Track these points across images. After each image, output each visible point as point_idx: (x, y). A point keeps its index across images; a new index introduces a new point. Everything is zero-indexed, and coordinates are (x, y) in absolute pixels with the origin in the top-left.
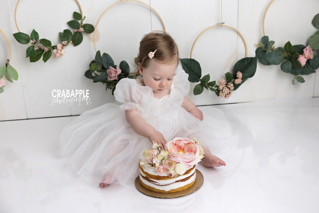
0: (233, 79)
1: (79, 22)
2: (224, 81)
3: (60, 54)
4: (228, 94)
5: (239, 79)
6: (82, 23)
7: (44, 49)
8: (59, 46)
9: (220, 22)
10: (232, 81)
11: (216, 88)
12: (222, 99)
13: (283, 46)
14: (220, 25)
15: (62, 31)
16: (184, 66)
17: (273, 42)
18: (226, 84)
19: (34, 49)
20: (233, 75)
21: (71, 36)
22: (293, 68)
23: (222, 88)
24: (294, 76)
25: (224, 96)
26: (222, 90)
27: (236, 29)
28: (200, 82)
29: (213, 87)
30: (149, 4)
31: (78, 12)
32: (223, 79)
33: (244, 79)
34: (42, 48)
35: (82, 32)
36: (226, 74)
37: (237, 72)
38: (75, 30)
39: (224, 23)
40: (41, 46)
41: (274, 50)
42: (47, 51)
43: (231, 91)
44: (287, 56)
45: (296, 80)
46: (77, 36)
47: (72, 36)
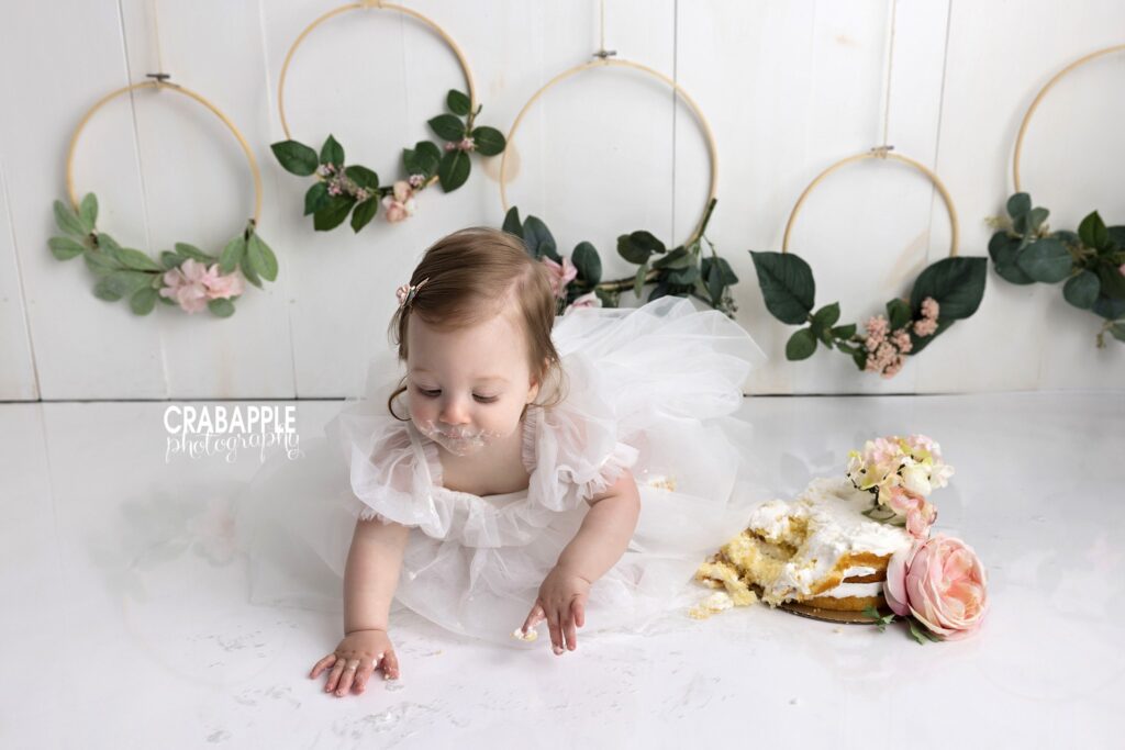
0: (911, 319)
1: (463, 119)
2: (882, 324)
3: (400, 213)
4: (891, 364)
5: (929, 321)
6: (470, 125)
7: (356, 195)
8: (401, 188)
9: (880, 144)
10: (907, 326)
11: (856, 345)
12: (872, 380)
13: (1073, 225)
14: (881, 154)
15: (412, 146)
16: (764, 275)
17: (1044, 213)
18: (890, 335)
19: (327, 192)
20: (912, 307)
21: (436, 162)
22: (1103, 295)
23: (876, 344)
24: (1103, 320)
25: (881, 370)
26: (875, 352)
27: (930, 167)
28: (807, 325)
29: (848, 343)
30: (671, 77)
31: (462, 89)
32: (881, 317)
33: (944, 322)
34: (352, 191)
35: (470, 149)
36: (889, 305)
37: (923, 299)
38: (450, 143)
39: (891, 148)
40: (351, 185)
41: (1044, 237)
42: (364, 200)
43: (902, 357)
44: (1084, 258)
45: (1108, 335)
46: (455, 163)
47: (439, 162)
